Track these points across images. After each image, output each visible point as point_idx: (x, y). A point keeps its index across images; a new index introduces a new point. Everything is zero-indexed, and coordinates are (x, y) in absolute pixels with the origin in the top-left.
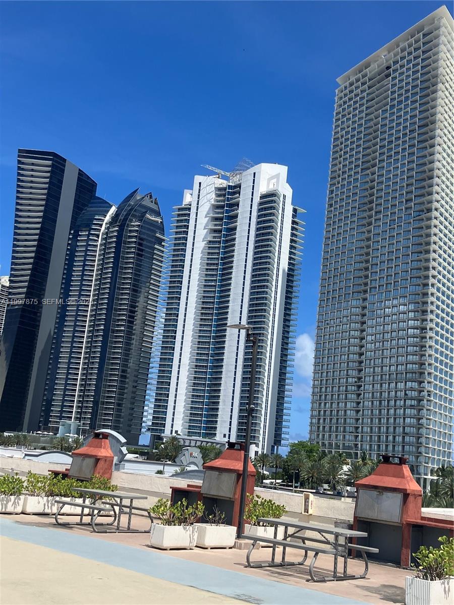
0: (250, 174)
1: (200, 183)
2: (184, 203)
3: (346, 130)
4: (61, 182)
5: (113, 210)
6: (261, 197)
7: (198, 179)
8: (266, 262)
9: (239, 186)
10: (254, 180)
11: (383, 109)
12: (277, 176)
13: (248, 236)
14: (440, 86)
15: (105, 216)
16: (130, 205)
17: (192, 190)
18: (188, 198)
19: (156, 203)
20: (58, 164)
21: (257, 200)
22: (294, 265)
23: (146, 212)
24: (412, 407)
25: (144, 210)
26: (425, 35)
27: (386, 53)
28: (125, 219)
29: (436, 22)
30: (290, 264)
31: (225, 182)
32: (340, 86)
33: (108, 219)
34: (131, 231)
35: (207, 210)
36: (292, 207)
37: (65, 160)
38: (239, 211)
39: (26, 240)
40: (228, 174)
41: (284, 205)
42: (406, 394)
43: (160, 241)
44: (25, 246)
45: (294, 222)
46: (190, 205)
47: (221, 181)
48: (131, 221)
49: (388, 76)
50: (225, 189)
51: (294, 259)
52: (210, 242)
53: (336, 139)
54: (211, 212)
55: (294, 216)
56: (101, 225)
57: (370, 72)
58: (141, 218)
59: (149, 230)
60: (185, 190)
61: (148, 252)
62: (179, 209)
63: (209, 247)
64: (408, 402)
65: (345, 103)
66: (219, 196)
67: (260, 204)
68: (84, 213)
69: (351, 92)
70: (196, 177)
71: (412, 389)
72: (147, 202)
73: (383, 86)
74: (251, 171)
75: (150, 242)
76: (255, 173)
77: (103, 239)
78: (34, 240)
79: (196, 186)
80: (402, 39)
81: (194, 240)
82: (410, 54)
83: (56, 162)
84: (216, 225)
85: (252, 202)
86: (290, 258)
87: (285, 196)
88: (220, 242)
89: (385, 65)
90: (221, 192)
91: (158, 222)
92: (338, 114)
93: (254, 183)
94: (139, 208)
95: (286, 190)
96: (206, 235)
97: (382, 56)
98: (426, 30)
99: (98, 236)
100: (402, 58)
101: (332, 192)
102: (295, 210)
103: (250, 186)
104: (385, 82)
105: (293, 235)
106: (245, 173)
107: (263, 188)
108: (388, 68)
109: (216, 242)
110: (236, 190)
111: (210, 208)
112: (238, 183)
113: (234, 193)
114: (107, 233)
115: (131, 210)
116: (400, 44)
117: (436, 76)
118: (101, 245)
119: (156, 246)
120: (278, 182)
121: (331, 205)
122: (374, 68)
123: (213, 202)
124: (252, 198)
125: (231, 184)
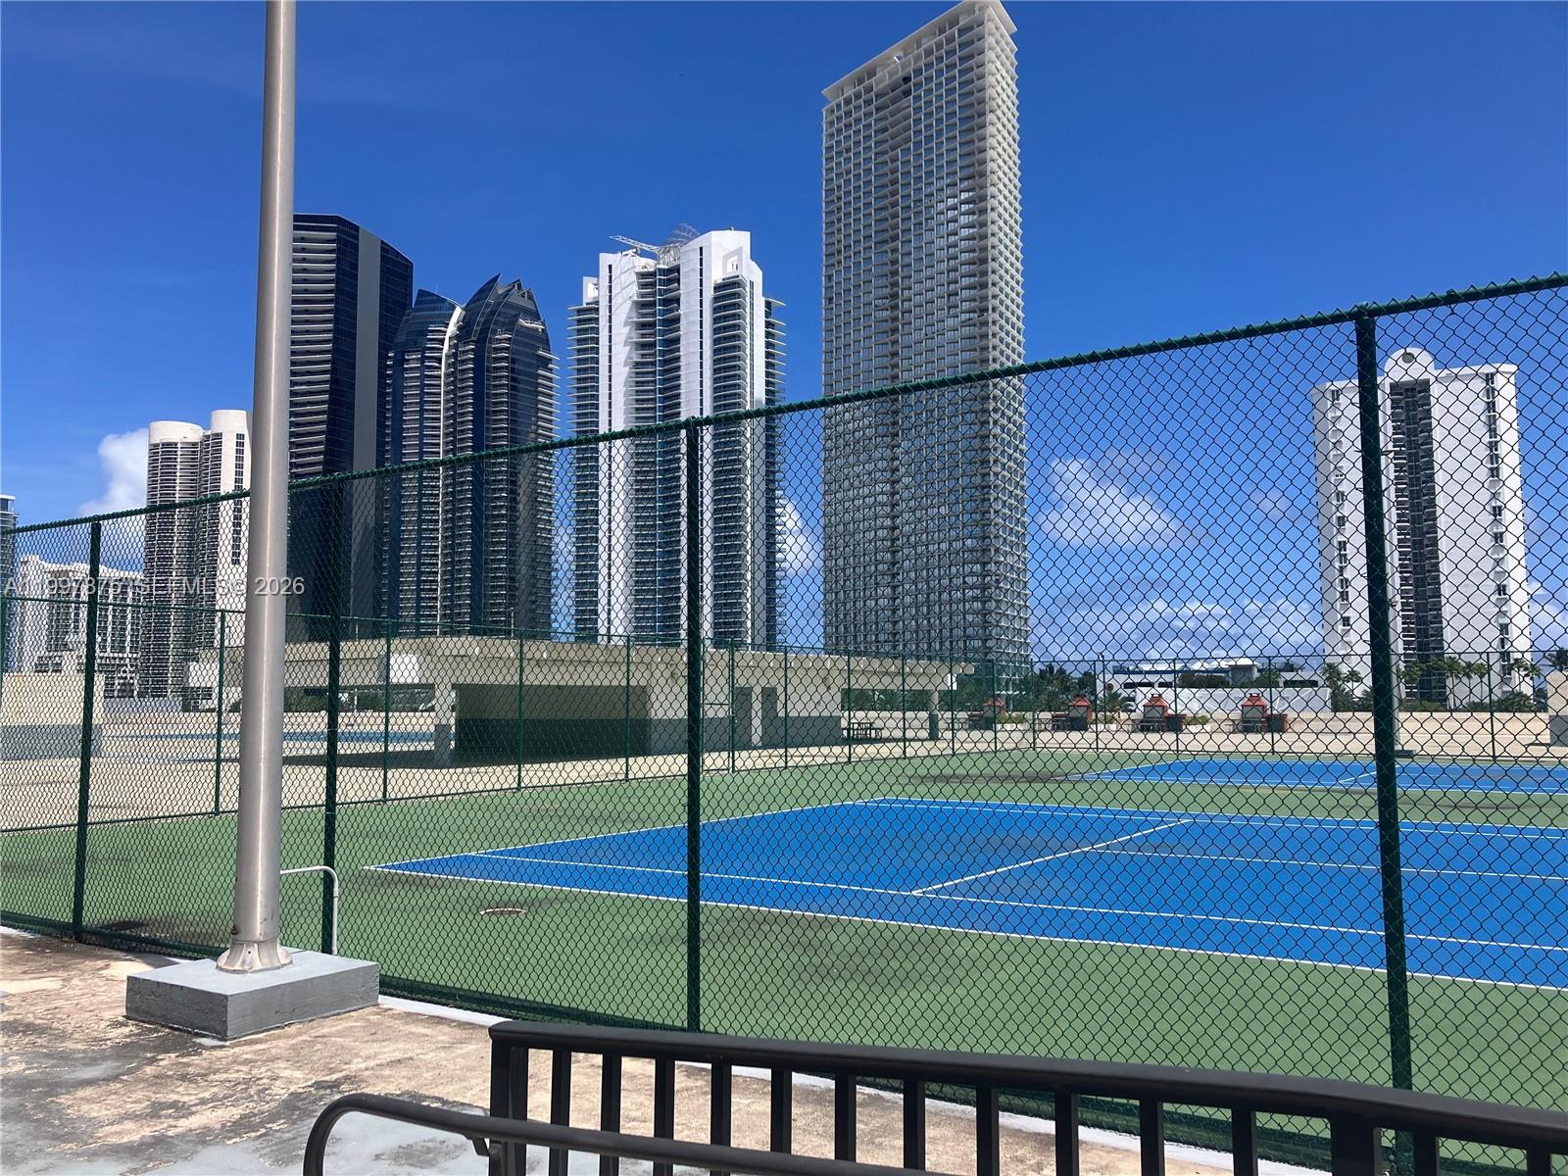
0: (694, 250)
1: (610, 266)
2: (585, 301)
3: (845, 155)
4: (355, 267)
5: (458, 312)
6: (715, 288)
7: (605, 259)
8: (735, 376)
9: (677, 269)
10: (701, 260)
11: (904, 147)
12: (738, 252)
13: (701, 353)
14: (991, 117)
15: (447, 325)
16: (488, 305)
17: (598, 277)
18: (590, 291)
19: (530, 298)
20: (347, 237)
21: (709, 293)
22: (773, 392)
23: (516, 316)
24: (975, 599)
25: (513, 313)
26: (961, 32)
27: (901, 54)
28: (485, 331)
29: (977, 12)
30: (768, 392)
31: (651, 262)
32: (829, 102)
33: (452, 329)
34: (496, 350)
35: (627, 311)
36: (763, 300)
37: (356, 228)
38: (682, 311)
39: (309, 373)
40: (655, 249)
41: (752, 298)
42: (965, 582)
43: (545, 363)
44: (309, 383)
45: (768, 324)
46: (597, 303)
47: (644, 261)
48: (495, 332)
49: (907, 93)
50: (653, 274)
51: (773, 384)
52: (637, 363)
53: (829, 192)
54: (634, 315)
55: (768, 314)
56: (442, 342)
57: (877, 84)
58: (511, 325)
59: (525, 345)
60: (585, 278)
61: (528, 383)
62: (580, 312)
63: (637, 373)
64: (970, 593)
65: (839, 131)
66: (643, 286)
67: (716, 299)
68: (407, 321)
69: (848, 114)
70: (602, 256)
71: (972, 574)
72: (515, 298)
73: (900, 110)
74: (696, 243)
75: (530, 365)
76: (701, 249)
77: (448, 366)
78: (324, 372)
79: (604, 272)
80: (926, 36)
81: (610, 361)
82: (940, 59)
83: (344, 232)
84: (643, 336)
85: (701, 296)
86: (768, 383)
87: (752, 283)
88: (653, 364)
89: (901, 74)
90: (646, 279)
91: (537, 329)
92: (829, 149)
93: (701, 265)
94: (504, 310)
95: (753, 274)
96: (630, 353)
97: (894, 60)
98: (963, 22)
99: (439, 360)
100: (929, 66)
101: (829, 278)
102: (768, 304)
103: (694, 270)
104: (903, 103)
105: (768, 345)
106: (685, 248)
107: (717, 274)
108: (906, 79)
109: (647, 363)
110: (672, 275)
111: (631, 309)
112: (675, 264)
113: (670, 281)
114: (455, 355)
115: (493, 313)
116: (923, 41)
117: (982, 101)
118: (447, 375)
119: (540, 372)
120: (740, 259)
121: (830, 300)
122: (883, 79)
123: (635, 298)
124: (701, 291)
125: (662, 266)
